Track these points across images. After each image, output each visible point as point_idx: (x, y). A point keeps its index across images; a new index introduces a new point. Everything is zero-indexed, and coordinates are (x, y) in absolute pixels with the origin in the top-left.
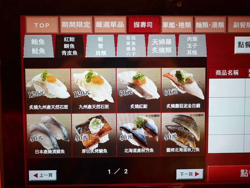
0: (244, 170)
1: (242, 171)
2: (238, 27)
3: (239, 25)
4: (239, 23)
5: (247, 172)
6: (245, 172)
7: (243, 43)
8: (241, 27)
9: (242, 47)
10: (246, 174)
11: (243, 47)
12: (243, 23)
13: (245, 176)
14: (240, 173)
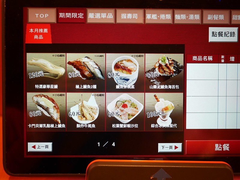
0: (218, 144)
1: (217, 145)
2: (212, 19)
3: (213, 17)
4: (213, 16)
5: (221, 146)
6: (219, 146)
7: (216, 33)
8: (214, 19)
9: (215, 36)
10: (220, 148)
11: (217, 36)
12: (216, 16)
13: (219, 150)
14: (215, 147)
